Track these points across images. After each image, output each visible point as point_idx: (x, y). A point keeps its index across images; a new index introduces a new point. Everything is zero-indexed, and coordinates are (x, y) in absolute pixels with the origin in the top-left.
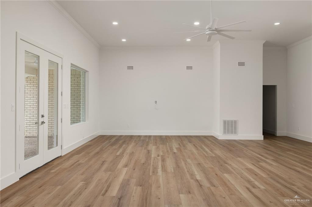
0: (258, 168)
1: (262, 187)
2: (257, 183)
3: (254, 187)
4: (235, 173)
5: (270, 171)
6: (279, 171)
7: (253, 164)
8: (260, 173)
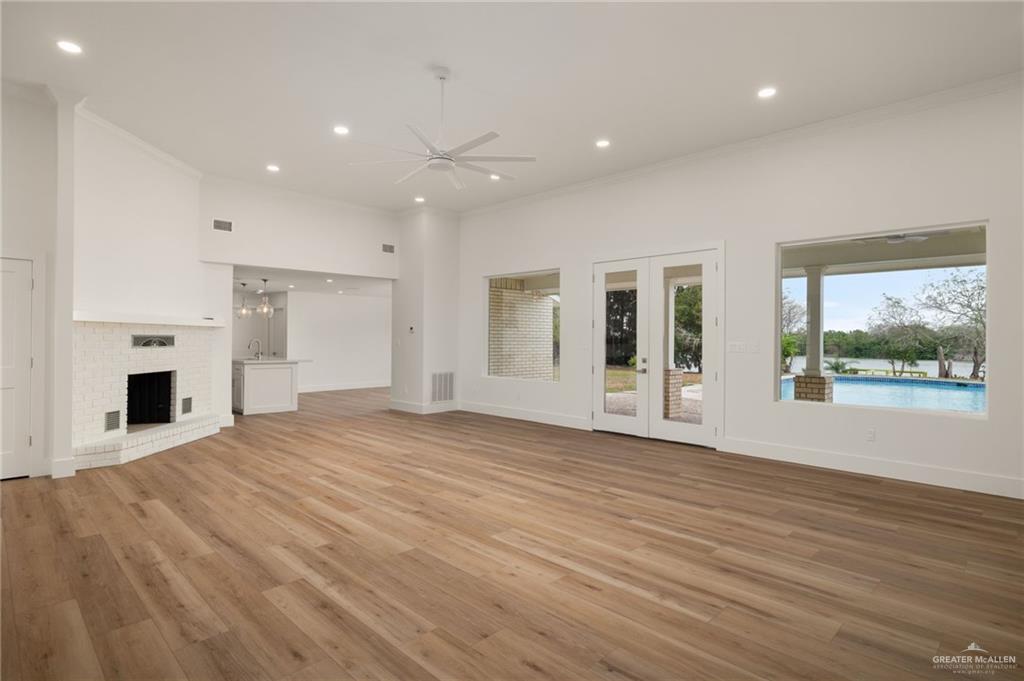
0: (327, 520)
1: (314, 478)
2: (324, 482)
3: (327, 476)
4: (376, 493)
5: (296, 516)
6: (270, 521)
7: (348, 532)
8: (323, 505)
